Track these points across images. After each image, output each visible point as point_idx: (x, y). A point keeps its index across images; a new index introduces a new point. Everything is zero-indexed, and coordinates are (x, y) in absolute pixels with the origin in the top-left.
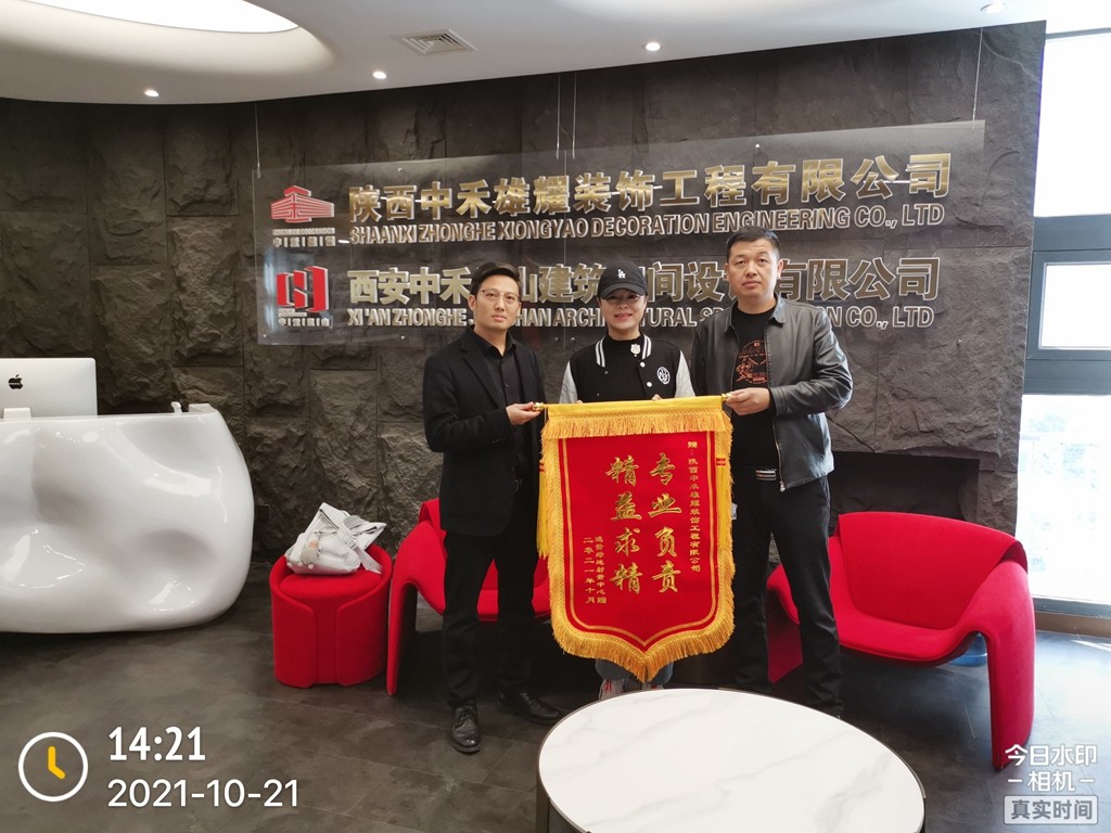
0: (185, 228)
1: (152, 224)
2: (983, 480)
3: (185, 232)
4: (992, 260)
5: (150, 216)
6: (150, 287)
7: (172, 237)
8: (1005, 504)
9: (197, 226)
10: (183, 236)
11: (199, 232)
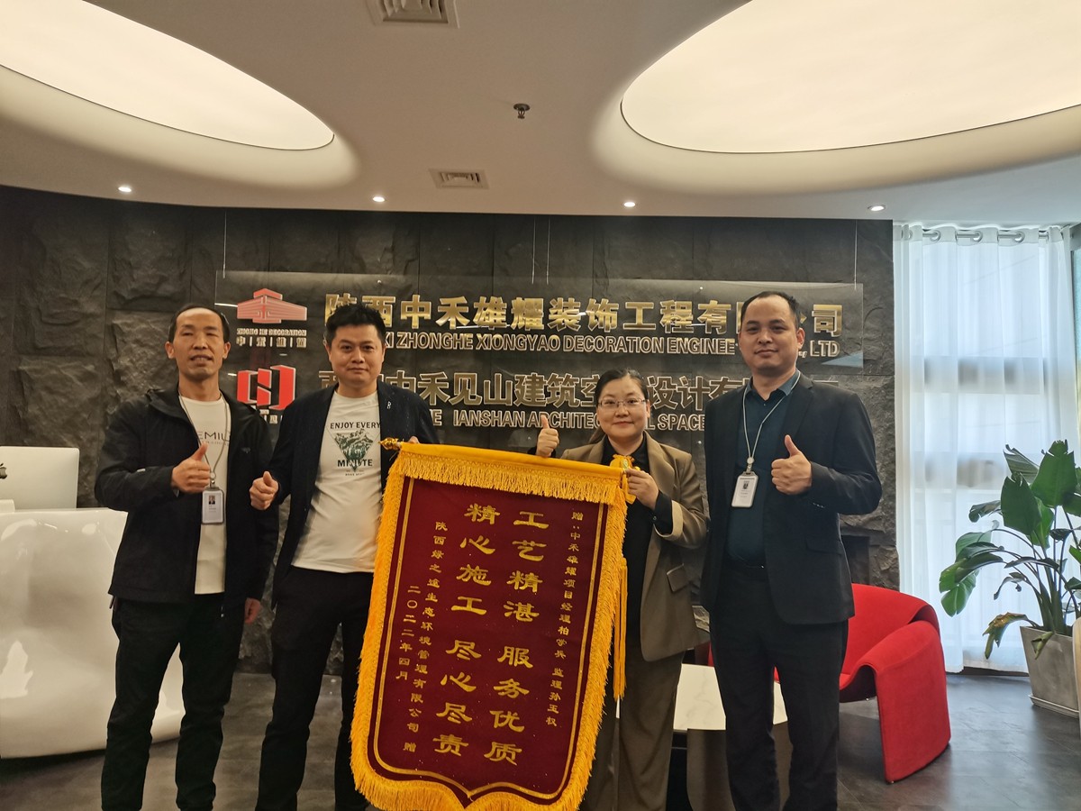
0: (129, 322)
1: (92, 315)
2: (873, 553)
3: (129, 325)
4: (870, 385)
5: (91, 308)
6: (81, 380)
7: (112, 330)
8: (892, 571)
9: (142, 321)
10: (126, 329)
11: (144, 326)
